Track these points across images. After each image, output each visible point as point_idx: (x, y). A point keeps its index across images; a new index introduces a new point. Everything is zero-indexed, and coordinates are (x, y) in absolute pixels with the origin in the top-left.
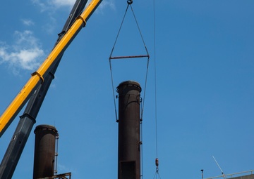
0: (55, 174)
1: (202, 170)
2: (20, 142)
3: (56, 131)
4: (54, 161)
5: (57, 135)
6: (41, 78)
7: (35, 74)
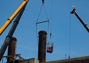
0: (15, 54)
1: (66, 55)
2: (6, 45)
3: (16, 39)
4: (15, 50)
5: (17, 41)
6: (11, 21)
7: (9, 19)
